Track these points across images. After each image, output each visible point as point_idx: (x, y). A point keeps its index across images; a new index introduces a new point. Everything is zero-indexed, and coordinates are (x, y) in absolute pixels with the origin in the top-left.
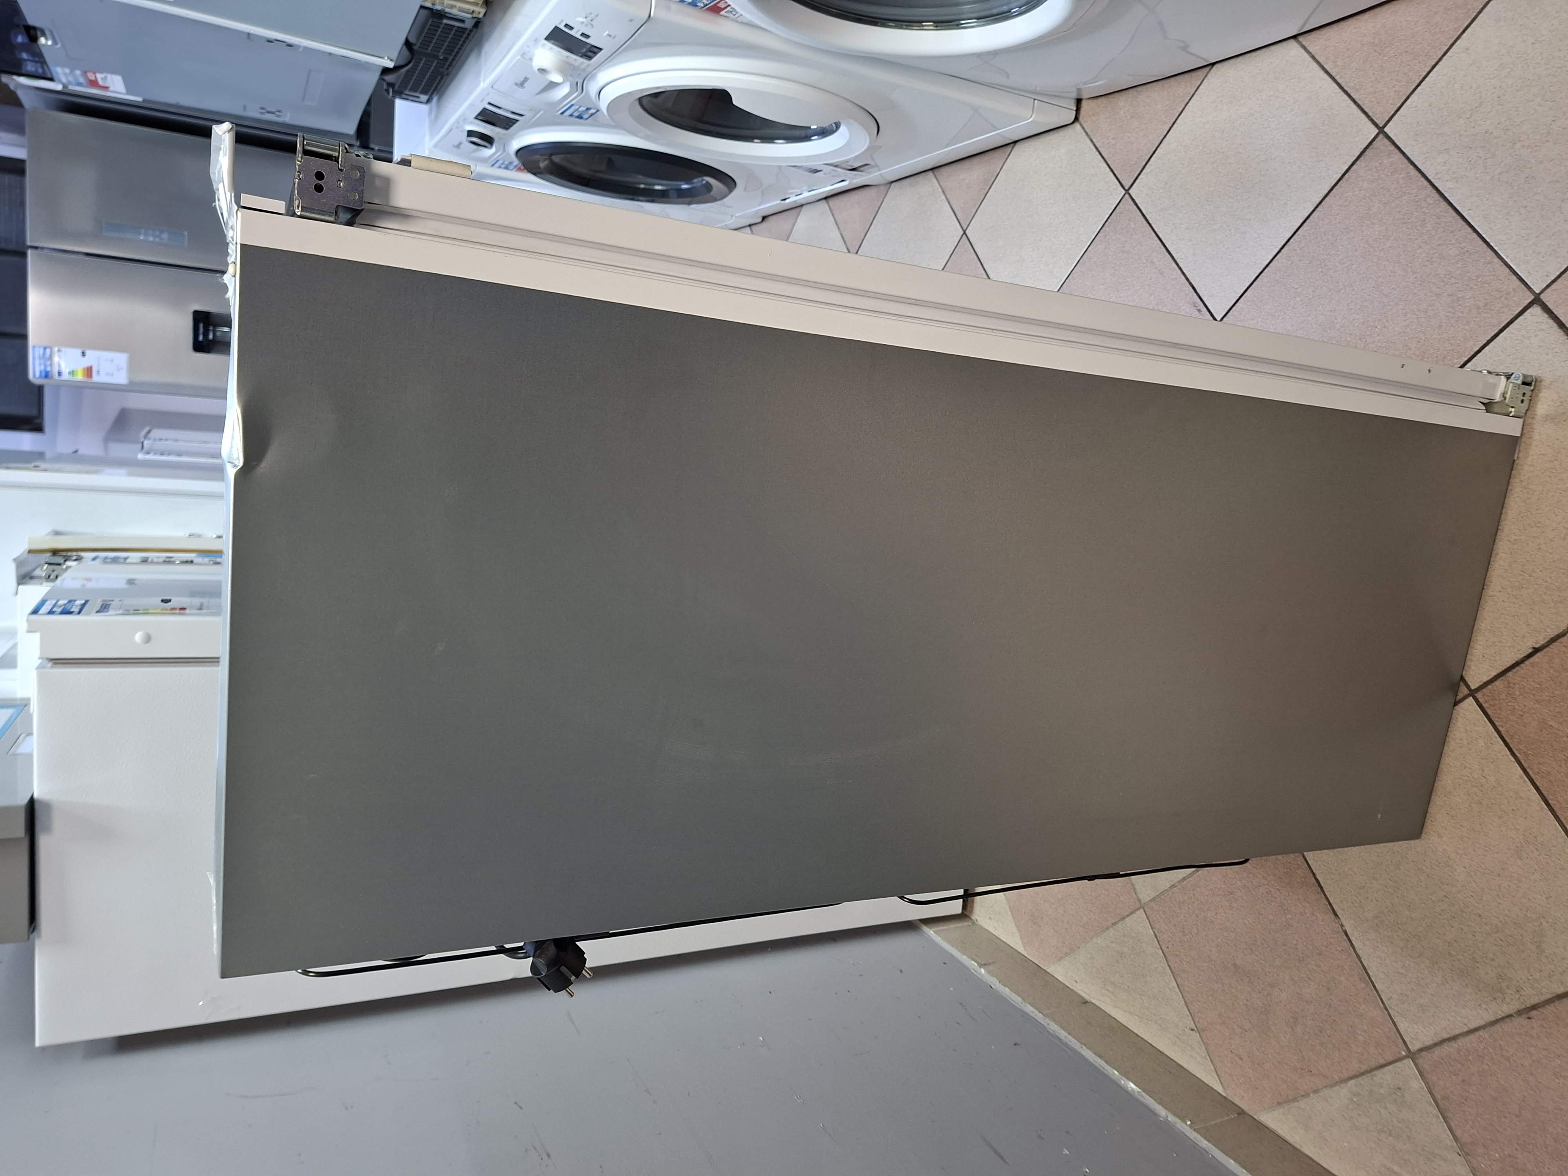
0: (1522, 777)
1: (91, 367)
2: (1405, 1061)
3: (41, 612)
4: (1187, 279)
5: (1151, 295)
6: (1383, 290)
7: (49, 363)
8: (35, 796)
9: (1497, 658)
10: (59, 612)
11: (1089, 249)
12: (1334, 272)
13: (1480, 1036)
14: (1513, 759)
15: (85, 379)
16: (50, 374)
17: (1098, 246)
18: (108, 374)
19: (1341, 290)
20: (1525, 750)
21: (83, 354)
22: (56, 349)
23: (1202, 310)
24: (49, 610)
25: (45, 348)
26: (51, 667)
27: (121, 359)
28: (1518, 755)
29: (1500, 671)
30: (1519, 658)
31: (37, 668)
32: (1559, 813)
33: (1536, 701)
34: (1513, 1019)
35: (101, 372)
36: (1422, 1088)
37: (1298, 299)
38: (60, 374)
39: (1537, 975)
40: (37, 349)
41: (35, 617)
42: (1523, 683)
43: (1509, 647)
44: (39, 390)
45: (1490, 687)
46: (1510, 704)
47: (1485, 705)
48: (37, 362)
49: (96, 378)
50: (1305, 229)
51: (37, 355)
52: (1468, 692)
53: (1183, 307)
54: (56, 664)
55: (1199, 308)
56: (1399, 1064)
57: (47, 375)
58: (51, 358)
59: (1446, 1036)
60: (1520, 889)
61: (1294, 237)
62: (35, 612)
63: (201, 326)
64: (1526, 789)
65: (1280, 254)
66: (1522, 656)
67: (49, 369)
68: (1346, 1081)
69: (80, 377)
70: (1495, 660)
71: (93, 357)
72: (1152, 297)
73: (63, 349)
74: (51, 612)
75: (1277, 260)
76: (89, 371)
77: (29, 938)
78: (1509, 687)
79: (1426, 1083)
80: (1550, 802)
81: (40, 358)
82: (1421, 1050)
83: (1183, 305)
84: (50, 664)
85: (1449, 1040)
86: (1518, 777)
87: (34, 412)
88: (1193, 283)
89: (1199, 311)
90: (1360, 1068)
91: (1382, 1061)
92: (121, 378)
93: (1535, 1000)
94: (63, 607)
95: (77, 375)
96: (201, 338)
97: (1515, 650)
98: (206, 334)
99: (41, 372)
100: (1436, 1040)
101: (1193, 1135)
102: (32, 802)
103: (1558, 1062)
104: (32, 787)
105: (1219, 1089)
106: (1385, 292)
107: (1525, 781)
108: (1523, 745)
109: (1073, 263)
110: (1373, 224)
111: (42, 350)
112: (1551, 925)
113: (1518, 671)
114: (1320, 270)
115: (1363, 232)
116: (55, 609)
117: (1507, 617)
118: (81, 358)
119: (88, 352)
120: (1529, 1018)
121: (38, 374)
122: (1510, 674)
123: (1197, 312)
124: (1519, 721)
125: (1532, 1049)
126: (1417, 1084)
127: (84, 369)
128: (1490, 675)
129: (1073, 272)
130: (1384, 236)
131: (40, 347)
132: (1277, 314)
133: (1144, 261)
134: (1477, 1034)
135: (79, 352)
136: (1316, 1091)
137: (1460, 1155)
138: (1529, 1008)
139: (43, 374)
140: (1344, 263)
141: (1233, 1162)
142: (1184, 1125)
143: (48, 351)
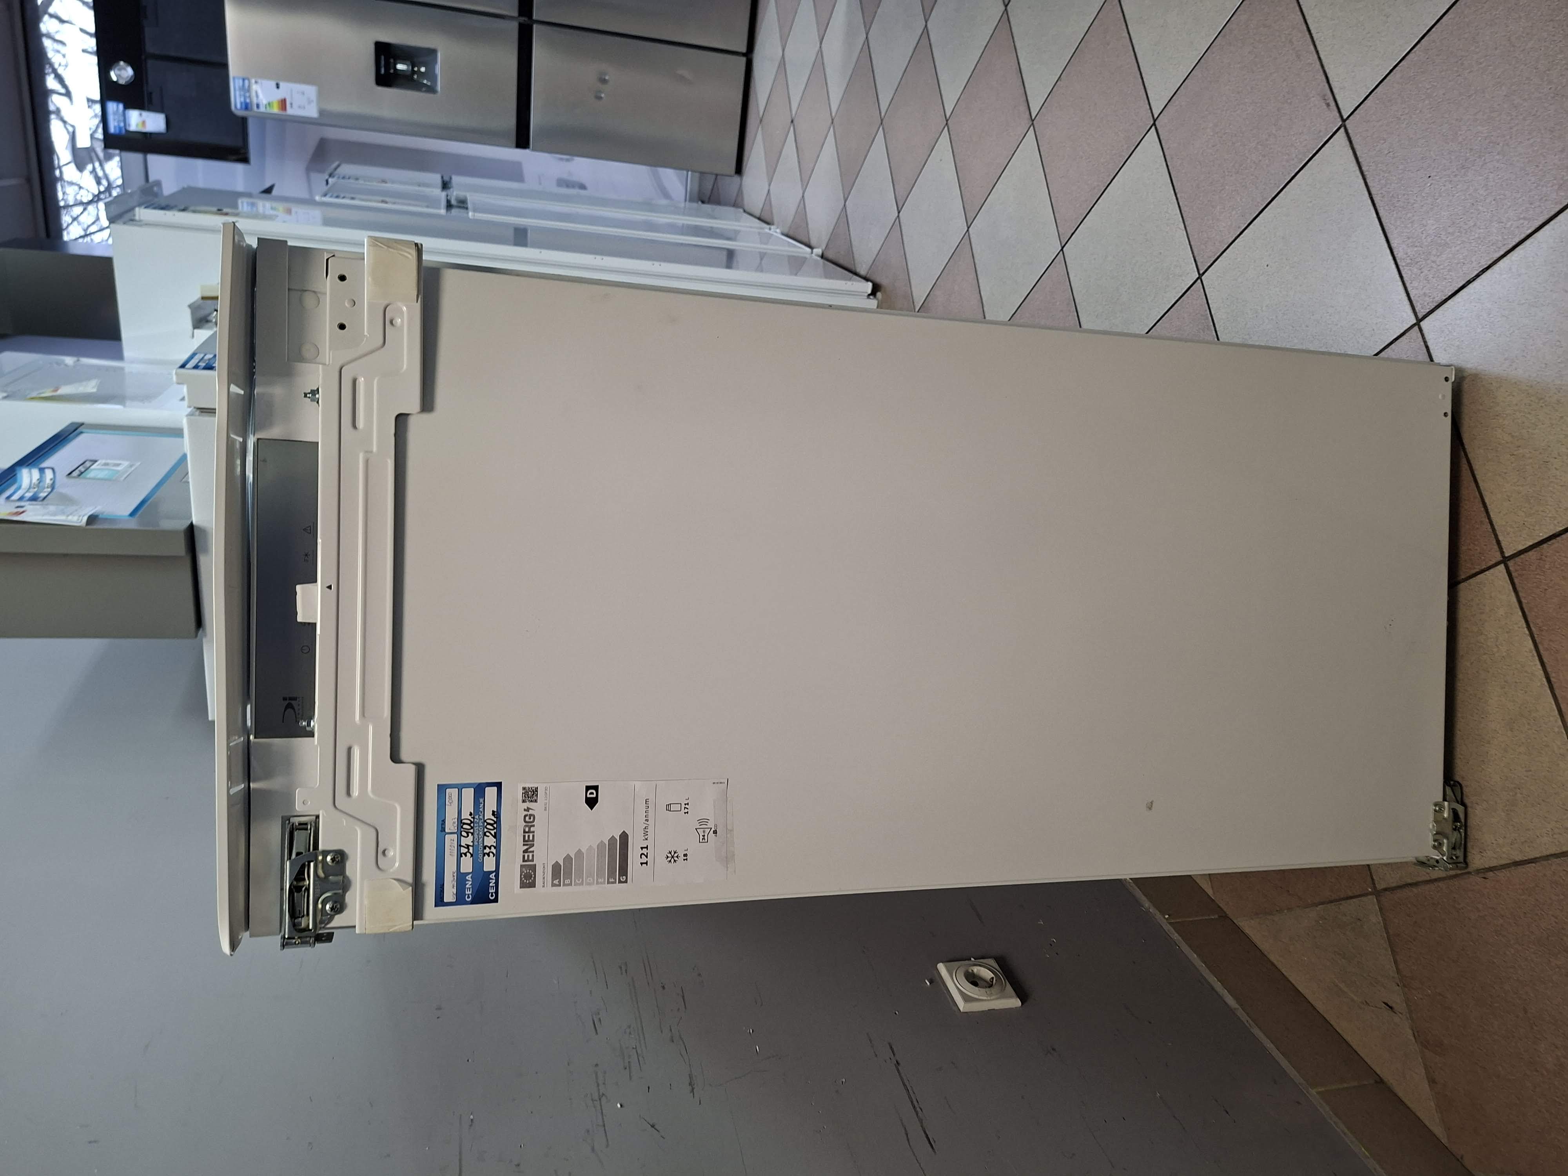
0: (1531, 651)
1: (285, 100)
2: (1370, 897)
3: (187, 366)
4: (1322, 66)
5: (1284, 80)
6: (1514, 100)
7: (247, 94)
8: (194, 523)
9: (1537, 527)
10: (202, 367)
11: (1232, 19)
12: (1469, 72)
13: (1439, 886)
14: (1527, 632)
15: (281, 112)
16: (250, 106)
17: (1242, 17)
18: (300, 107)
19: (1471, 95)
20: (1541, 624)
21: (278, 86)
22: (253, 81)
23: (1331, 103)
24: (194, 365)
25: (244, 80)
26: (199, 415)
27: (311, 91)
28: (1533, 629)
29: (1536, 541)
30: (1558, 531)
31: (187, 415)
32: (1557, 692)
33: (1563, 576)
34: (1471, 876)
35: (294, 104)
36: (1379, 923)
37: (1427, 102)
38: (258, 106)
39: (1501, 841)
40: (237, 81)
41: (182, 371)
42: (1555, 557)
43: (1550, 517)
44: (244, 121)
45: (1522, 556)
46: (1538, 577)
47: (1514, 574)
48: (238, 93)
49: (290, 111)
50: (1450, 17)
51: (237, 87)
52: (1502, 559)
53: (1313, 99)
54: (202, 412)
55: (1328, 102)
56: (1364, 899)
57: (247, 106)
58: (249, 90)
59: (1409, 881)
60: (1504, 759)
61: (1436, 26)
62: (183, 366)
63: (383, 57)
64: (1532, 664)
65: (1419, 46)
66: (1561, 529)
67: (248, 101)
68: (1317, 905)
69: (275, 110)
70: (1534, 530)
71: (288, 89)
72: (1285, 83)
73: (259, 81)
74: (196, 367)
75: (1415, 52)
76: (283, 103)
77: (196, 636)
78: (1541, 559)
79: (1384, 920)
80: (1552, 679)
81: (240, 89)
82: (1386, 890)
83: (1313, 97)
84: (198, 412)
85: (1411, 885)
86: (1527, 650)
87: (239, 143)
88: (1327, 71)
89: (1328, 105)
90: (1331, 896)
91: (1350, 894)
92: (312, 112)
93: (1494, 863)
94: (207, 362)
95: (273, 107)
96: (383, 71)
97: (1556, 522)
98: (387, 68)
99: (241, 103)
100: (1400, 883)
101: (1167, 927)
102: (191, 527)
103: (1501, 921)
104: (191, 517)
105: (1210, 892)
106: (1516, 102)
107: (1533, 656)
108: (1540, 620)
109: (1215, 34)
110: (1520, 17)
111: (241, 82)
112: (1524, 797)
113: (1553, 543)
114: (1456, 69)
115: (1507, 26)
116: (200, 364)
117: (1556, 486)
118: (276, 89)
119: (282, 84)
120: (1485, 878)
121: (239, 106)
122: (1545, 546)
123: (1325, 107)
124: (1543, 595)
125: (1480, 906)
126: (1375, 919)
127: (279, 102)
128: (1525, 544)
129: (1213, 45)
130: (1528, 34)
131: (239, 78)
132: (1402, 118)
133: (1284, 40)
134: (1436, 884)
135: (273, 84)
136: (1290, 909)
137: (1398, 986)
138: (1486, 868)
139: (244, 106)
140: (1481, 63)
141: (1196, 956)
142: (1162, 918)
143: (246, 82)
